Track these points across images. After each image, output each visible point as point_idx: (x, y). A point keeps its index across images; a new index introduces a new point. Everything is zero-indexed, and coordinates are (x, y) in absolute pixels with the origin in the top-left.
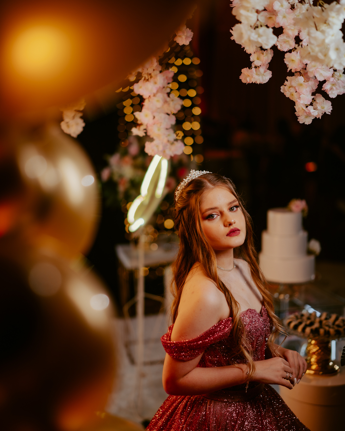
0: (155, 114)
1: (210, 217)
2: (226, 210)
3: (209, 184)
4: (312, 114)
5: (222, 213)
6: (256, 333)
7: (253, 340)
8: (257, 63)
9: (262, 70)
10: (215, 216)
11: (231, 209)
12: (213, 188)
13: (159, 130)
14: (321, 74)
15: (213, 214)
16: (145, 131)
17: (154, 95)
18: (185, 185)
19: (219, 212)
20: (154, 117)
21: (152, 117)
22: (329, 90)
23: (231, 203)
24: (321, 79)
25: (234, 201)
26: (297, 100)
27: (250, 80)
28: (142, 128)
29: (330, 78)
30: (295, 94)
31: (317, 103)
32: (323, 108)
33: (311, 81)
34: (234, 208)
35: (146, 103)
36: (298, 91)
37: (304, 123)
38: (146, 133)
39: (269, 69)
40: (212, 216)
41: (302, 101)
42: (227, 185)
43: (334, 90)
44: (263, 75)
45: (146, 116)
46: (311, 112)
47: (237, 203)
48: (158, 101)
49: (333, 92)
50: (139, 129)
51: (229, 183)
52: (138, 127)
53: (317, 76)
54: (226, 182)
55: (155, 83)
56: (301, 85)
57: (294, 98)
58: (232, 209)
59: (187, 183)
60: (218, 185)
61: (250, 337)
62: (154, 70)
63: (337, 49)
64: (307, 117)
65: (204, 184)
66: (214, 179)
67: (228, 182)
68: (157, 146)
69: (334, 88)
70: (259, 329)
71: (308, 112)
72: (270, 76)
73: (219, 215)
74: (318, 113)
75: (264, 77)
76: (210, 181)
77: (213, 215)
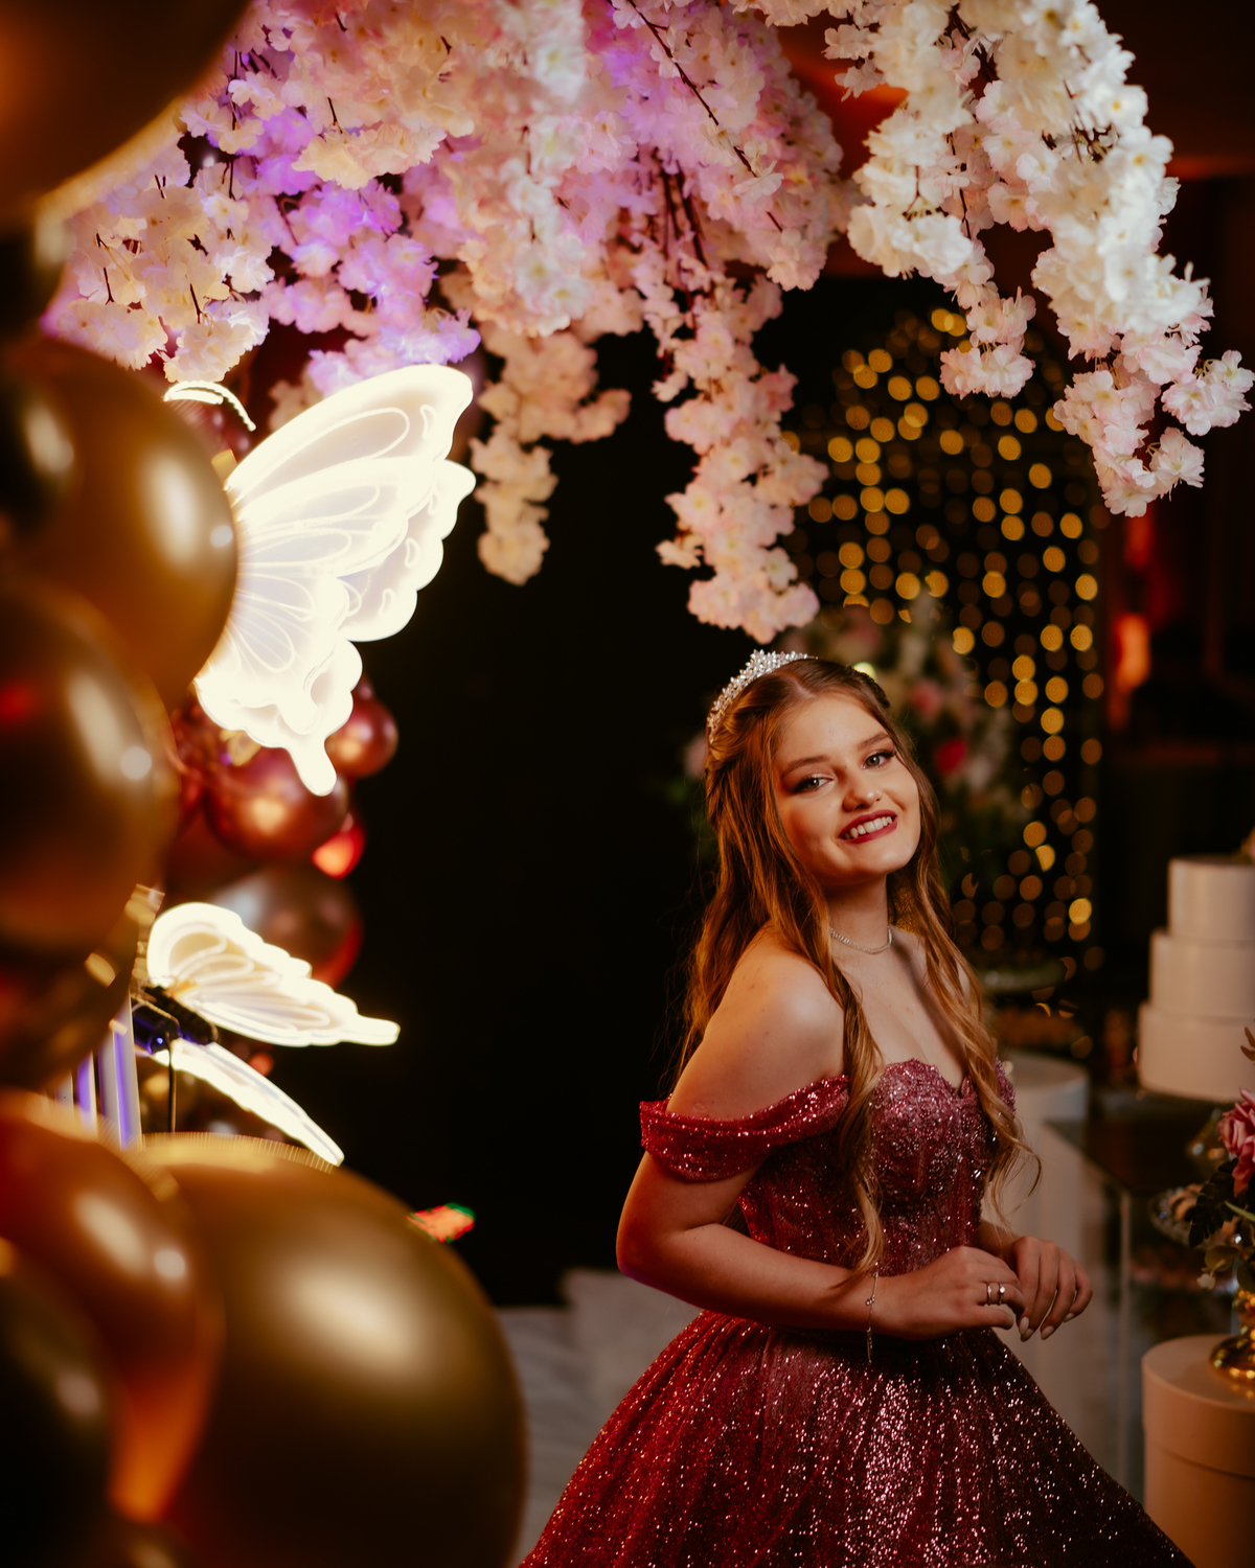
0: (727, 502)
1: (807, 785)
2: (851, 763)
3: (801, 690)
4: (1139, 483)
5: (841, 774)
6: (926, 1132)
7: (913, 1151)
8: (985, 334)
9: (1000, 354)
10: (821, 782)
11: (869, 762)
12: (812, 700)
13: (732, 545)
14: (1158, 365)
15: (815, 776)
16: (698, 552)
17: (727, 443)
18: (735, 696)
19: (831, 771)
20: (721, 510)
21: (716, 509)
22: (1182, 410)
23: (867, 743)
24: (1162, 379)
25: (877, 738)
26: (1097, 440)
27: (965, 385)
28: (690, 542)
29: (1181, 375)
30: (1090, 423)
31: (1162, 453)
32: (1177, 467)
33: (1136, 384)
34: (878, 760)
35: (703, 469)
36: (1097, 415)
37: (1124, 512)
38: (701, 558)
39: (1026, 353)
40: (813, 784)
41: (1109, 443)
42: (855, 691)
43: (1197, 411)
44: (1004, 369)
45: (699, 504)
46: (1134, 476)
47: (886, 743)
48: (735, 460)
49: (1196, 418)
50: (681, 547)
51: (864, 685)
52: (678, 541)
53: (1147, 367)
54: (856, 681)
55: (730, 407)
56: (1106, 396)
57: (1089, 437)
58: (872, 761)
59: (740, 689)
60: (829, 691)
61: (906, 1141)
62: (729, 369)
63: (1129, 274)
64: (1131, 494)
65: (787, 688)
66: (817, 674)
67: (861, 681)
68: (724, 594)
69: (1196, 404)
70: (936, 1121)
71: (1126, 476)
72: (1029, 374)
73: (831, 780)
74: (1157, 479)
75: (1006, 375)
76: (803, 680)
77: (817, 779)
